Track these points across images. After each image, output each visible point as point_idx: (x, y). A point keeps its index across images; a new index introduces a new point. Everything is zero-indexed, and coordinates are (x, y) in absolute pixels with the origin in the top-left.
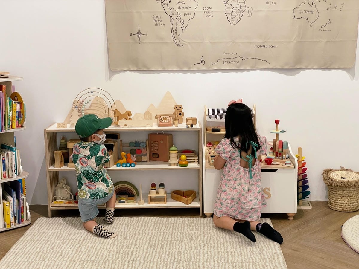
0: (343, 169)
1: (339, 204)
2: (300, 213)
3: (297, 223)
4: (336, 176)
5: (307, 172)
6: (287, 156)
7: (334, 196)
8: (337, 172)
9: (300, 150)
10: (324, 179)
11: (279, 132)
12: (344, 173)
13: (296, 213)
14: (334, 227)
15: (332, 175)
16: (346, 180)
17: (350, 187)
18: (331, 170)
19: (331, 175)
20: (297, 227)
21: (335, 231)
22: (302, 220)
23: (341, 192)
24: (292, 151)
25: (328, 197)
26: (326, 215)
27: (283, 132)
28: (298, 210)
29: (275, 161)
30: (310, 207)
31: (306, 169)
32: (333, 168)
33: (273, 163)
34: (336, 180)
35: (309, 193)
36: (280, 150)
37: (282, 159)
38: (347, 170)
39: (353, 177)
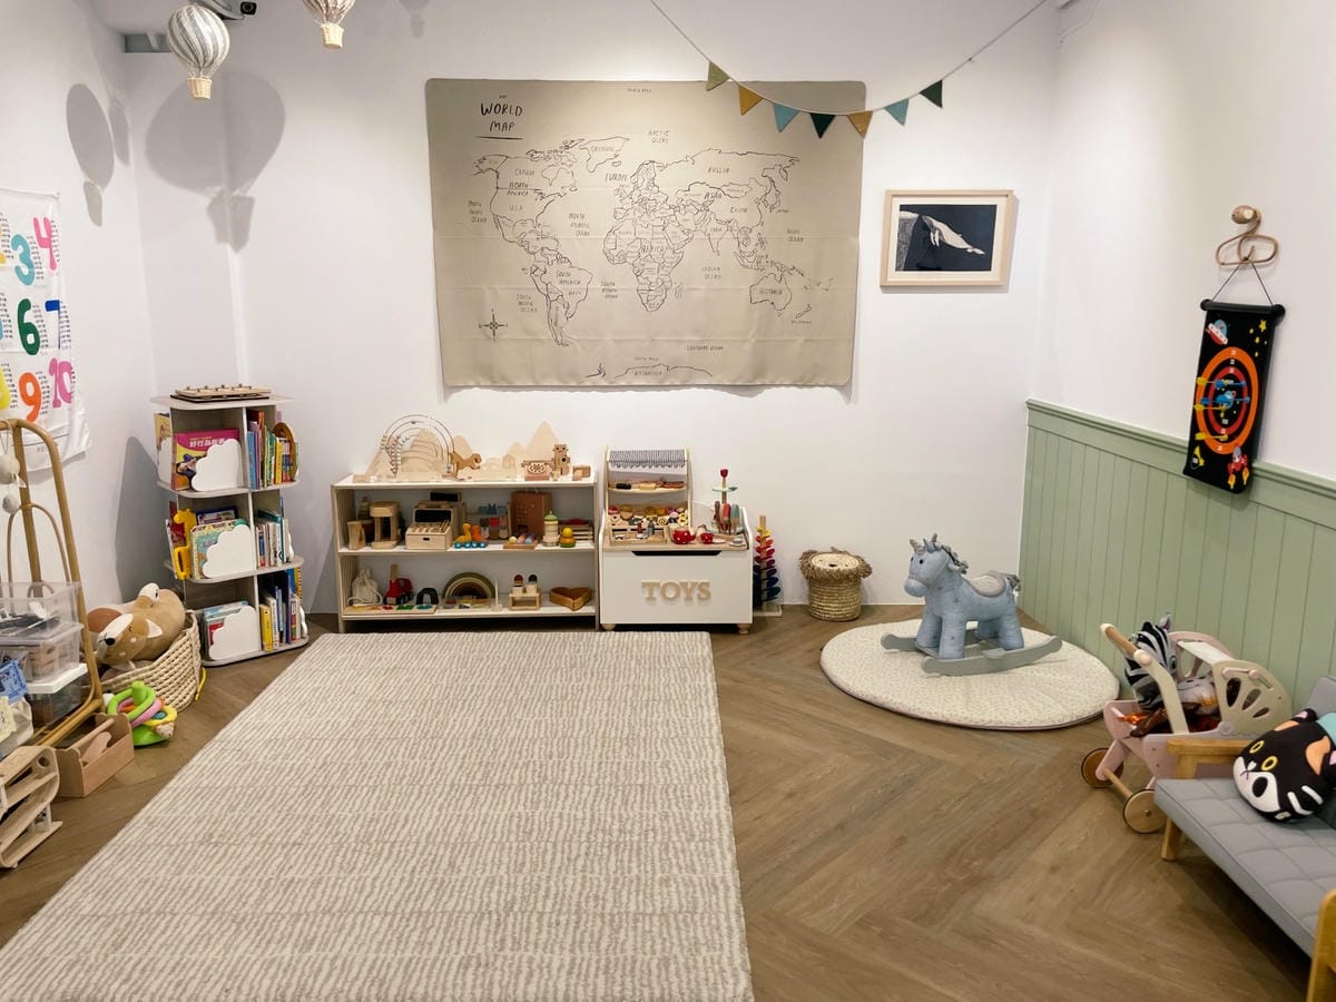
0: (834, 551)
1: (826, 608)
2: (758, 625)
3: (754, 638)
4: (821, 563)
5: (774, 556)
6: (739, 529)
7: (818, 596)
8: (824, 556)
9: (763, 520)
10: (802, 568)
11: (727, 489)
12: (833, 558)
13: (751, 622)
14: (810, 645)
15: (817, 562)
16: (835, 568)
17: (840, 581)
18: (815, 552)
19: (813, 561)
20: (750, 645)
21: (810, 651)
22: (761, 634)
23: (828, 589)
24: (749, 522)
25: (811, 598)
26: (802, 626)
27: (733, 489)
28: (754, 618)
29: (718, 537)
30: (779, 613)
31: (773, 551)
32: (819, 550)
33: (714, 540)
34: (819, 569)
35: (778, 590)
36: (726, 519)
37: (730, 534)
38: (840, 552)
39: (847, 564)
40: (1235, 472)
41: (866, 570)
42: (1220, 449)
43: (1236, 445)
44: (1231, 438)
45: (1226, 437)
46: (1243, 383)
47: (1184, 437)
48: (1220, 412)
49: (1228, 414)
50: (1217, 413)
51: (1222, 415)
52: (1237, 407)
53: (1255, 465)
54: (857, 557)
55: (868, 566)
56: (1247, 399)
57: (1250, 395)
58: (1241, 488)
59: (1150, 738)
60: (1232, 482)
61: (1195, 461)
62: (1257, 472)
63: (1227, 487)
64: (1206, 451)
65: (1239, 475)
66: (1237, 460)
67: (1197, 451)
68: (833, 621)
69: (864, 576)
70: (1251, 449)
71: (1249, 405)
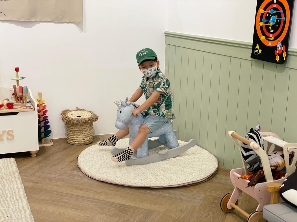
0: (78, 109)
1: (76, 139)
2: (42, 151)
3: (40, 158)
4: (73, 116)
5: (47, 114)
6: (28, 100)
7: (71, 133)
8: (73, 112)
9: (40, 95)
10: (63, 119)
11: (19, 78)
12: (79, 113)
13: (38, 150)
14: (72, 158)
15: (69, 115)
16: (80, 118)
17: (83, 124)
18: (68, 111)
19: (68, 115)
20: (39, 162)
21: (72, 161)
22: (43, 156)
23: (77, 129)
24: (33, 95)
25: (68, 134)
26: (65, 149)
27: (23, 78)
28: (40, 148)
29: (16, 105)
30: (52, 144)
31: (46, 111)
32: (70, 109)
33: (14, 107)
34: (72, 118)
35: (50, 132)
36: (21, 94)
37: (23, 103)
38: (81, 110)
39: (86, 115)
40: (278, 54)
41: (95, 118)
42: (270, 44)
43: (279, 41)
44: (276, 38)
45: (273, 38)
46: (281, 11)
47: (250, 41)
48: (269, 26)
49: (273, 27)
50: (267, 27)
51: (270, 28)
52: (278, 23)
53: (289, 50)
54: (90, 112)
55: (96, 116)
56: (284, 18)
57: (285, 16)
58: (283, 61)
59: (258, 185)
60: (277, 59)
61: (257, 51)
62: (290, 53)
63: (276, 62)
64: (262, 46)
65: (281, 55)
66: (280, 49)
67: (257, 46)
68: (81, 145)
69: (95, 121)
70: (286, 43)
71: (285, 22)
